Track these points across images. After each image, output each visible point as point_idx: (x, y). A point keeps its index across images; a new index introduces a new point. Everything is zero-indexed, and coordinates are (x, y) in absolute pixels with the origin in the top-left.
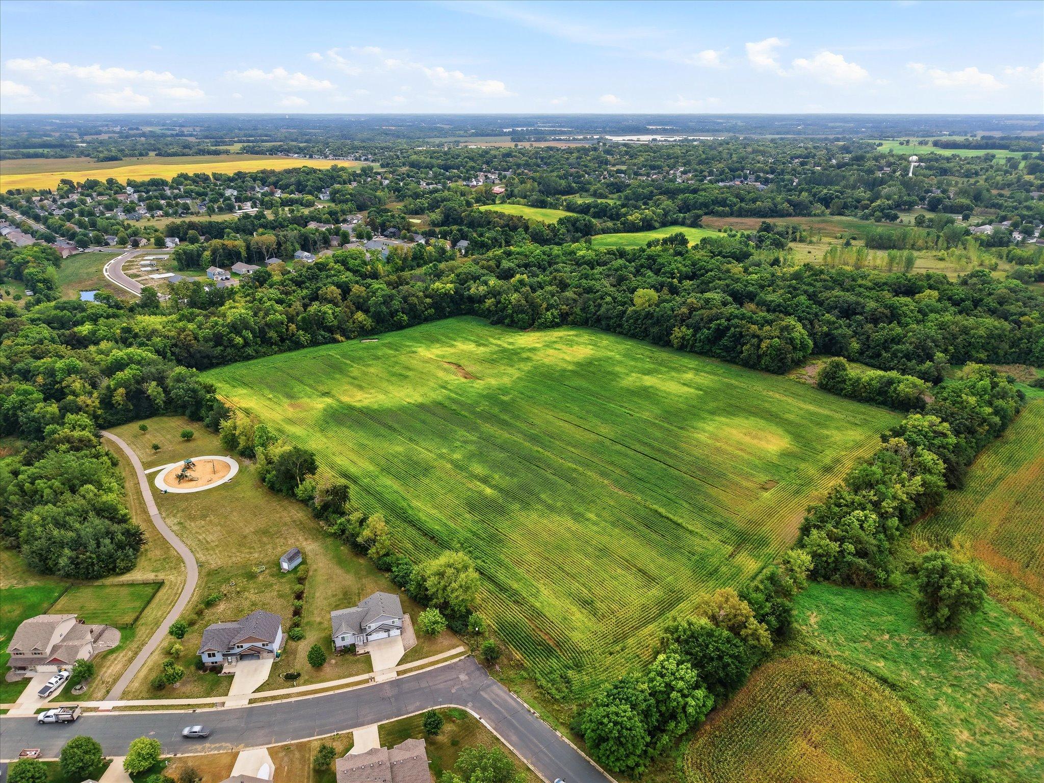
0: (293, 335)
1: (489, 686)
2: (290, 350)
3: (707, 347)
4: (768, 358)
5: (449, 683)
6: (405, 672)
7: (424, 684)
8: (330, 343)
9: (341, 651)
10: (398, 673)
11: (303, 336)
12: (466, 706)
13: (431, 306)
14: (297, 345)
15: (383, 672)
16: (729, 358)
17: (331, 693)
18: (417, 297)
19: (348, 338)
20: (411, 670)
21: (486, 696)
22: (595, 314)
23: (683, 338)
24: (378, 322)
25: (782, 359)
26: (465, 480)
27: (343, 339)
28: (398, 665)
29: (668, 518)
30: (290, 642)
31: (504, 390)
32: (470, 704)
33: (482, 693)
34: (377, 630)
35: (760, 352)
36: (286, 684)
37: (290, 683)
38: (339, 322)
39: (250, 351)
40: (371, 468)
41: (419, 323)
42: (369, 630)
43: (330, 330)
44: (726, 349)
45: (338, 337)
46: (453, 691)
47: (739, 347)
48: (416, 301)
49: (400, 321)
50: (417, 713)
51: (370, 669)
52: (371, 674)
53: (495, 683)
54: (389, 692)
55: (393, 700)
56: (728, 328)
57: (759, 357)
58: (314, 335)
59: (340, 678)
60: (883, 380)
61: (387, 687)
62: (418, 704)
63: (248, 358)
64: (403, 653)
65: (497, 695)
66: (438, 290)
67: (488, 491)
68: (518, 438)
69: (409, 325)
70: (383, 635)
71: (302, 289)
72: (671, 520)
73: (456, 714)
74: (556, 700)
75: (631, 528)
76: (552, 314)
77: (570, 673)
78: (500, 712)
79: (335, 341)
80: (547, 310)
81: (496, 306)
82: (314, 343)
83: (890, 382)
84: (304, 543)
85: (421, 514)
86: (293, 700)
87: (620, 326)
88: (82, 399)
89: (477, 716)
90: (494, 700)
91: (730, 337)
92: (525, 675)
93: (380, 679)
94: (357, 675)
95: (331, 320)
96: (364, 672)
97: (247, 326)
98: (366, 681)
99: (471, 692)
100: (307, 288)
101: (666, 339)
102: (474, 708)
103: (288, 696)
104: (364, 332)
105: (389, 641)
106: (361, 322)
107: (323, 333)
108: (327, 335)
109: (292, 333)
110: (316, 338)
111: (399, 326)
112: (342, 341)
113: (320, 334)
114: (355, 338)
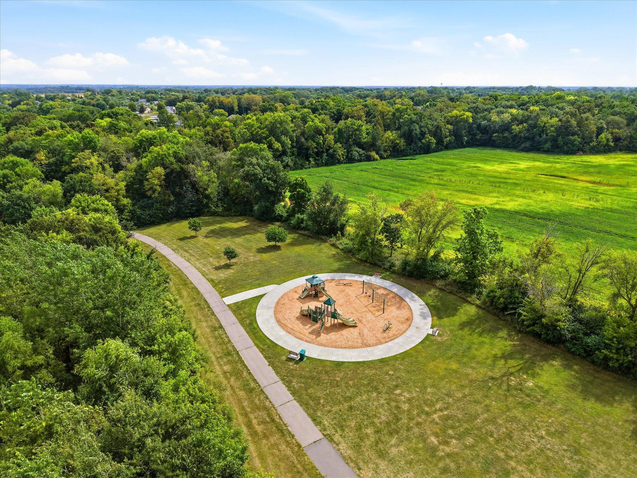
0: (330, 148)
8: (364, 160)
11: (341, 152)
13: (451, 133)
14: (332, 160)
19: (382, 157)
24: (408, 143)
27: (377, 156)
38: (373, 139)
41: (442, 150)
43: (365, 147)
45: (373, 154)
49: (430, 144)
58: (349, 150)
66: (457, 116)
69: (437, 150)
79: (369, 159)
82: (350, 160)
88: (99, 178)
95: (365, 138)
106: (393, 141)
107: (358, 149)
108: (362, 152)
109: (329, 146)
110: (351, 154)
111: (427, 150)
112: (377, 160)
113: (356, 151)
114: (388, 157)
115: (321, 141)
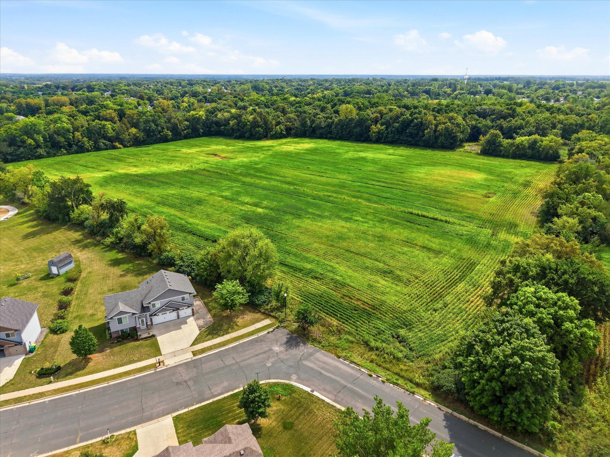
0: (79, 141)
1: (311, 354)
2: (77, 152)
3: (397, 137)
4: (443, 137)
5: (261, 356)
6: (203, 351)
7: (229, 361)
8: (110, 149)
9: (118, 337)
10: (194, 353)
11: (87, 143)
12: (289, 379)
13: (188, 127)
14: (82, 149)
15: (174, 354)
16: (413, 142)
17: (105, 385)
18: (178, 119)
19: (125, 146)
20: (210, 348)
21: (311, 365)
22: (311, 127)
23: (379, 132)
24: (148, 136)
25: (454, 137)
26: (237, 206)
27: (121, 146)
28: (193, 344)
29: (424, 216)
30: (51, 336)
31: (256, 163)
32: (294, 377)
33: (306, 363)
34: (163, 309)
35: (437, 134)
36: (39, 381)
37: (44, 380)
38: (117, 133)
39: (41, 151)
40: (148, 203)
41: (180, 139)
42: (153, 310)
43: (110, 139)
44: (411, 135)
45: (117, 145)
46: (269, 364)
47: (421, 133)
48: (177, 122)
49: (166, 136)
50: (226, 395)
51: (157, 351)
52: (161, 358)
53: (318, 351)
54: (185, 375)
55: (191, 383)
56: (412, 121)
57: (436, 138)
58: (96, 142)
59: (116, 366)
60: (530, 142)
61: (181, 370)
62: (226, 384)
63: (40, 157)
64: (198, 332)
65: (324, 363)
66: (193, 116)
67: (260, 210)
68: (275, 183)
69: (172, 140)
70: (171, 316)
71: (87, 116)
72: (427, 217)
73: (280, 389)
74: (398, 359)
75: (397, 223)
76: (280, 128)
77: (402, 332)
78: (335, 381)
79: (114, 148)
80: (276, 125)
81: (238, 126)
82: (97, 149)
83: (535, 142)
84: (79, 254)
85: (199, 227)
86: (47, 399)
87: (330, 133)
89: (308, 390)
90: (323, 368)
91: (414, 126)
92: (351, 338)
93: (170, 362)
94: (139, 360)
95: (111, 133)
96: (149, 357)
97: (39, 132)
98: (153, 366)
99: (291, 364)
100: (90, 115)
101: (366, 135)
102: (300, 380)
103: (41, 395)
104: (137, 143)
105: (179, 323)
106: (134, 135)
107: (104, 141)
108: (107, 143)
109: (78, 140)
110: (99, 145)
111: (165, 140)
112: (120, 148)
113: (102, 142)
114: (131, 146)
115: (71, 137)
